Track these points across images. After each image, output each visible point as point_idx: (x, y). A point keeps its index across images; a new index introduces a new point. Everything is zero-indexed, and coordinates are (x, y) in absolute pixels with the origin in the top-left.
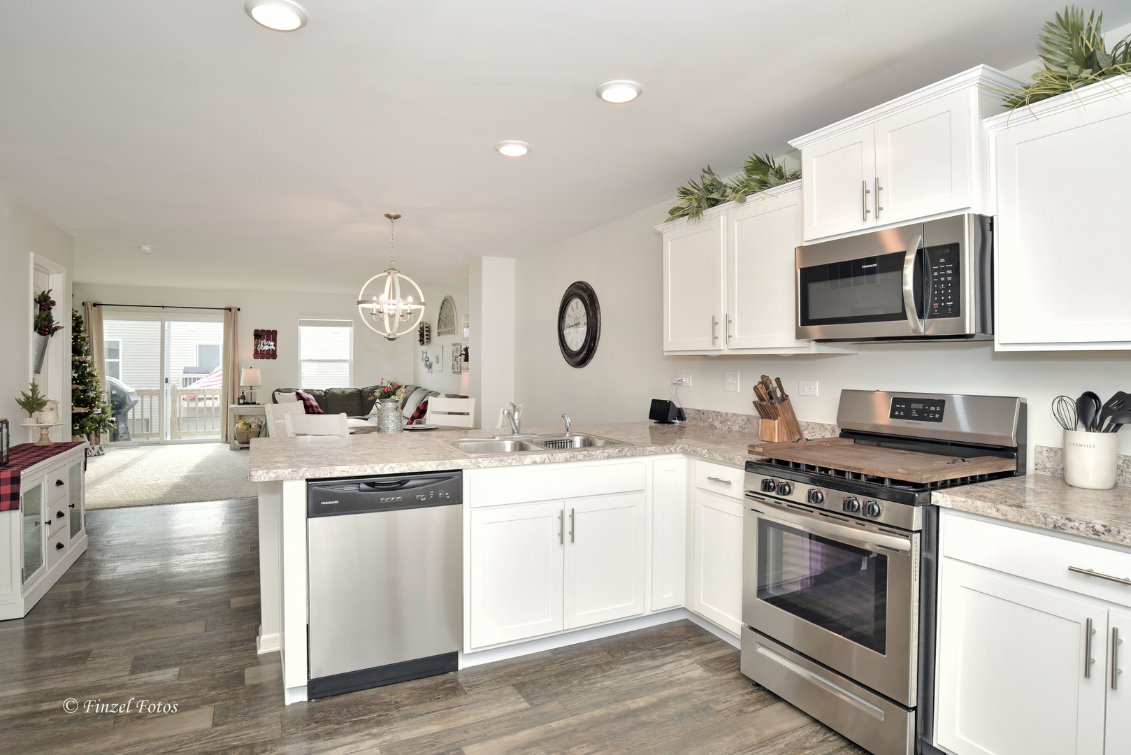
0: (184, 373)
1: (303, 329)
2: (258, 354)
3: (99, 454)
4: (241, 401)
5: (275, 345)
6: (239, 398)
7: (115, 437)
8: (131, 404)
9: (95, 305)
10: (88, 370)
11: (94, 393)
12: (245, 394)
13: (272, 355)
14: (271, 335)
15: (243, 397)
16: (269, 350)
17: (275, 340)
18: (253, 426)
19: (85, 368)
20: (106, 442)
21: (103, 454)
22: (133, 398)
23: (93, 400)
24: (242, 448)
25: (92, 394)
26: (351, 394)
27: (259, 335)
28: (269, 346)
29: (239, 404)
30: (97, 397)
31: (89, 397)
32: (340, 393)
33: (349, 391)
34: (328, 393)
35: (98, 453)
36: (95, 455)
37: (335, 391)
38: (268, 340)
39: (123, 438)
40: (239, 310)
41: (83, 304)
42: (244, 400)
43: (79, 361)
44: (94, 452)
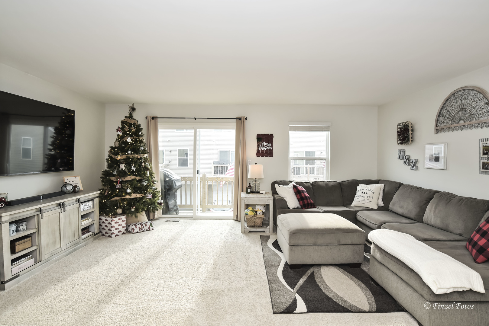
0: (214, 164)
1: (291, 133)
2: (260, 153)
3: (150, 230)
4: (249, 191)
5: (272, 146)
6: (247, 189)
7: (167, 210)
8: (177, 188)
9: (153, 118)
10: (143, 165)
11: (147, 182)
12: (251, 185)
13: (269, 153)
14: (268, 138)
15: (250, 187)
16: (267, 149)
17: (272, 142)
18: (258, 213)
19: (141, 163)
20: (160, 216)
21: (153, 229)
22: (178, 184)
23: (147, 187)
24: (250, 232)
25: (145, 183)
26: (334, 186)
27: (260, 138)
28: (268, 146)
29: (247, 193)
30: (149, 186)
31: (143, 185)
32: (324, 185)
33: (331, 184)
34: (314, 186)
35: (149, 228)
36: (147, 230)
37: (320, 183)
38: (267, 142)
39: (174, 209)
40: (246, 119)
41: (146, 118)
42: (252, 190)
43: (137, 158)
44: (146, 228)
